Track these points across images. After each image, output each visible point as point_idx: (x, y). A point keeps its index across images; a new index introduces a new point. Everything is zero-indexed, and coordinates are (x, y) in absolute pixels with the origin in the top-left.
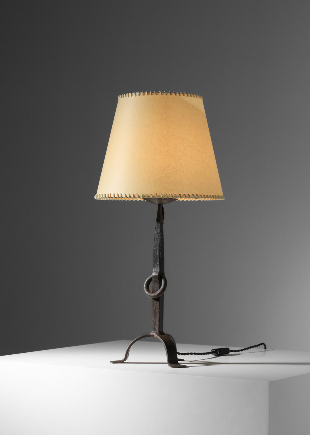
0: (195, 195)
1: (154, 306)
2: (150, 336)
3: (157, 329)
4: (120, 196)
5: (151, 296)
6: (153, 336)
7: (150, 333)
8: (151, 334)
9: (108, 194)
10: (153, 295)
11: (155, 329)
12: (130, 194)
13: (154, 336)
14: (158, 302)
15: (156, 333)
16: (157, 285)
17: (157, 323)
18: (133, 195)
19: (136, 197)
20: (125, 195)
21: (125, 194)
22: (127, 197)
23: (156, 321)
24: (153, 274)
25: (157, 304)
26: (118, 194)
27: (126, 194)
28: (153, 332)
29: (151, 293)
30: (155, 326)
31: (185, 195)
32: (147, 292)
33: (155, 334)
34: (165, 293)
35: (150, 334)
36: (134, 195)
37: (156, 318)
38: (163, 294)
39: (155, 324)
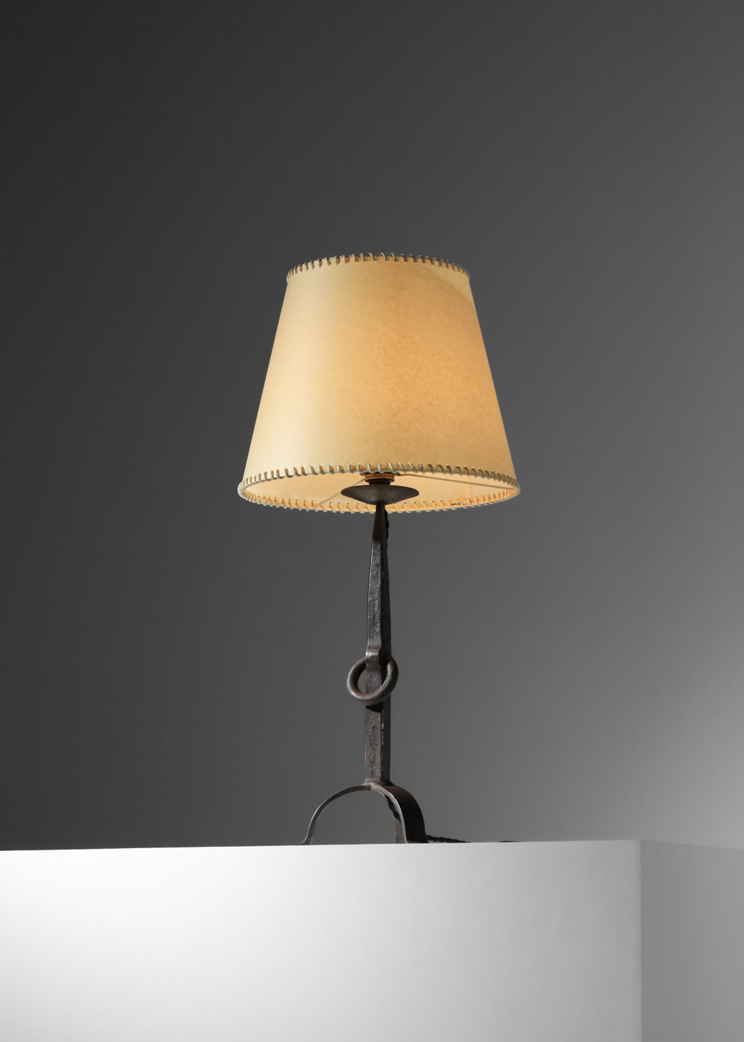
0: (462, 469)
1: (371, 724)
2: (363, 788)
3: (378, 773)
4: (300, 472)
5: (363, 701)
6: (369, 788)
7: (363, 782)
8: (365, 784)
9: (272, 472)
10: (368, 697)
11: (372, 774)
12: (322, 465)
13: (372, 788)
14: (379, 714)
15: (376, 782)
16: (376, 678)
17: (378, 761)
18: (328, 468)
19: (335, 471)
20: (310, 469)
21: (312, 468)
22: (316, 472)
23: (374, 756)
24: (367, 653)
25: (376, 717)
26: (295, 469)
27: (313, 466)
28: (369, 781)
29: (365, 695)
30: (373, 768)
31: (440, 466)
32: (353, 693)
33: (372, 784)
34: (394, 695)
35: (363, 785)
36: (330, 467)
37: (374, 750)
38: (390, 697)
39: (372, 763)
